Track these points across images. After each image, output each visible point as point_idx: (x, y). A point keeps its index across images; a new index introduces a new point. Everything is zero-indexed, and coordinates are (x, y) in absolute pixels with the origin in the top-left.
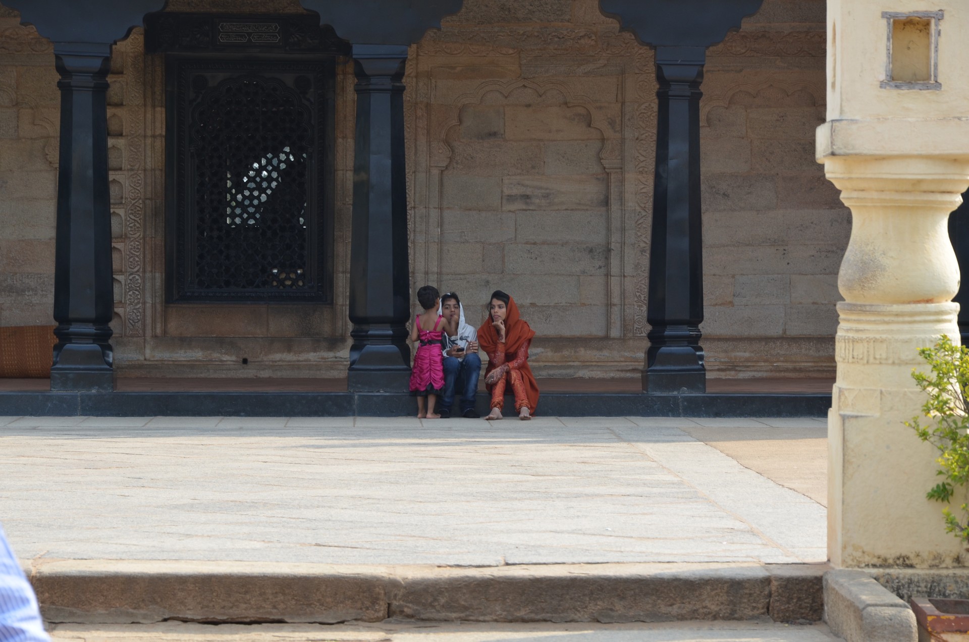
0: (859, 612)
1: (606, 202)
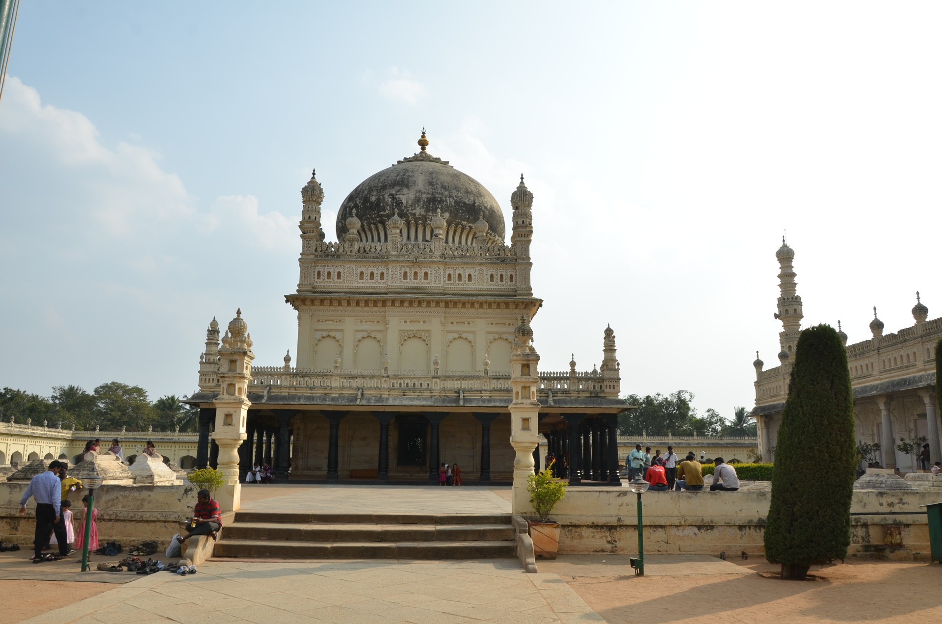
0: (518, 522)
1: (473, 448)
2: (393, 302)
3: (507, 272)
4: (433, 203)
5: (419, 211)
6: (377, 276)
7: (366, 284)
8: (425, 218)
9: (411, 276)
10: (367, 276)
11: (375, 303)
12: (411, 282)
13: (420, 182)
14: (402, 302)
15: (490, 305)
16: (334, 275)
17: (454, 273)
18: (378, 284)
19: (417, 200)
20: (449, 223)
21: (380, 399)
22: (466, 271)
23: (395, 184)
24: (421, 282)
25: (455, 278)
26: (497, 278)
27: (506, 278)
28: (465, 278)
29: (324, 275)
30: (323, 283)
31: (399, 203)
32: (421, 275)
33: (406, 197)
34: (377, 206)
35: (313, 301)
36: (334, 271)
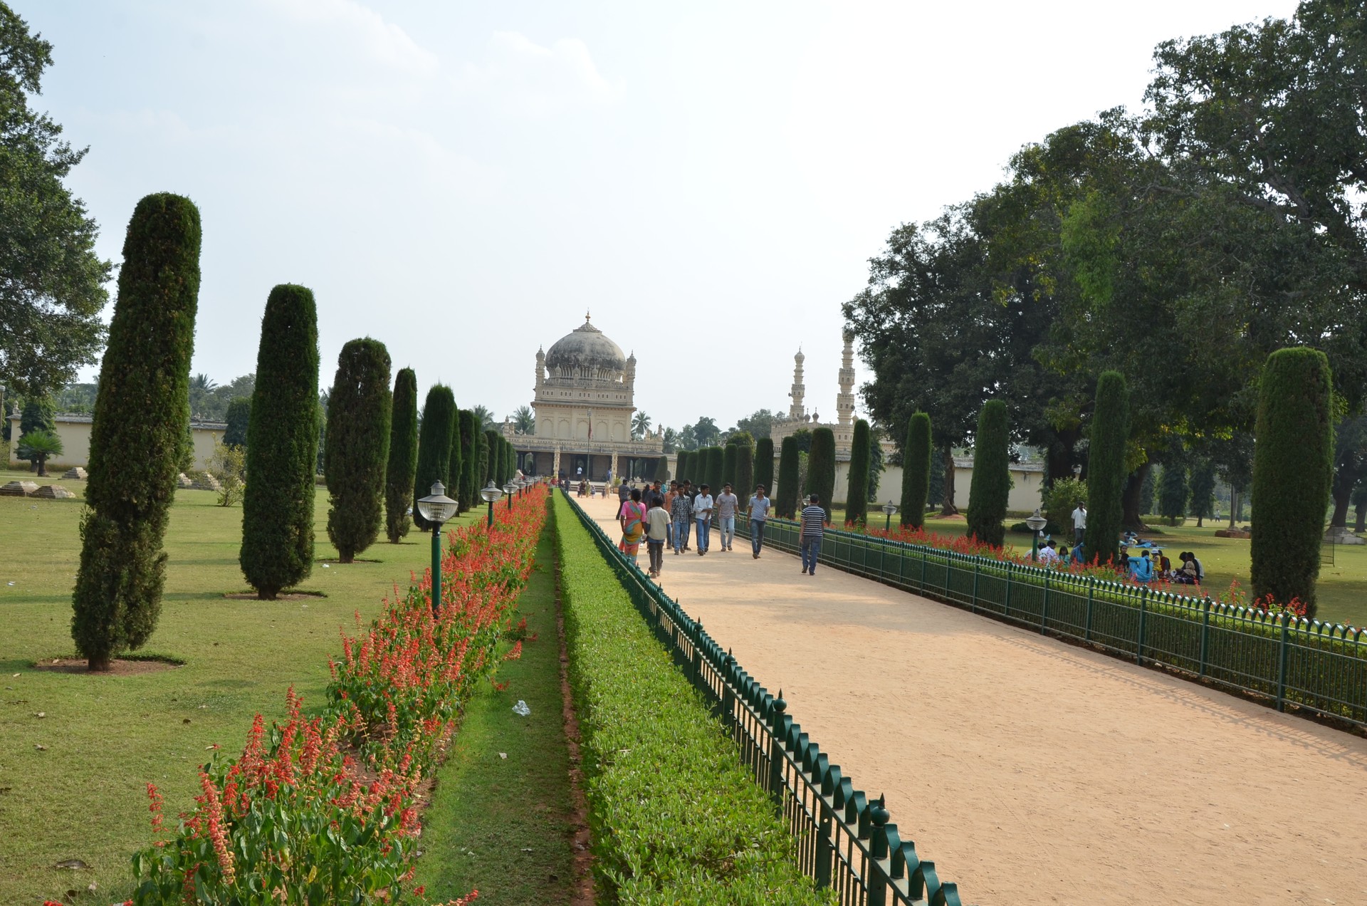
2: (575, 407)
3: (623, 395)
4: (593, 361)
5: (586, 364)
6: (568, 394)
7: (563, 398)
8: (589, 367)
9: (582, 395)
10: (564, 394)
11: (567, 406)
12: (583, 398)
13: (587, 348)
14: (579, 407)
15: (615, 409)
16: (550, 393)
17: (601, 394)
18: (568, 398)
19: (586, 359)
20: (599, 369)
21: (571, 449)
22: (606, 394)
23: (576, 350)
24: (586, 398)
25: (601, 396)
26: (619, 397)
27: (623, 397)
28: (605, 397)
29: (546, 393)
30: (546, 397)
31: (578, 360)
32: (587, 395)
33: (581, 357)
34: (568, 360)
35: (541, 405)
36: (550, 391)
